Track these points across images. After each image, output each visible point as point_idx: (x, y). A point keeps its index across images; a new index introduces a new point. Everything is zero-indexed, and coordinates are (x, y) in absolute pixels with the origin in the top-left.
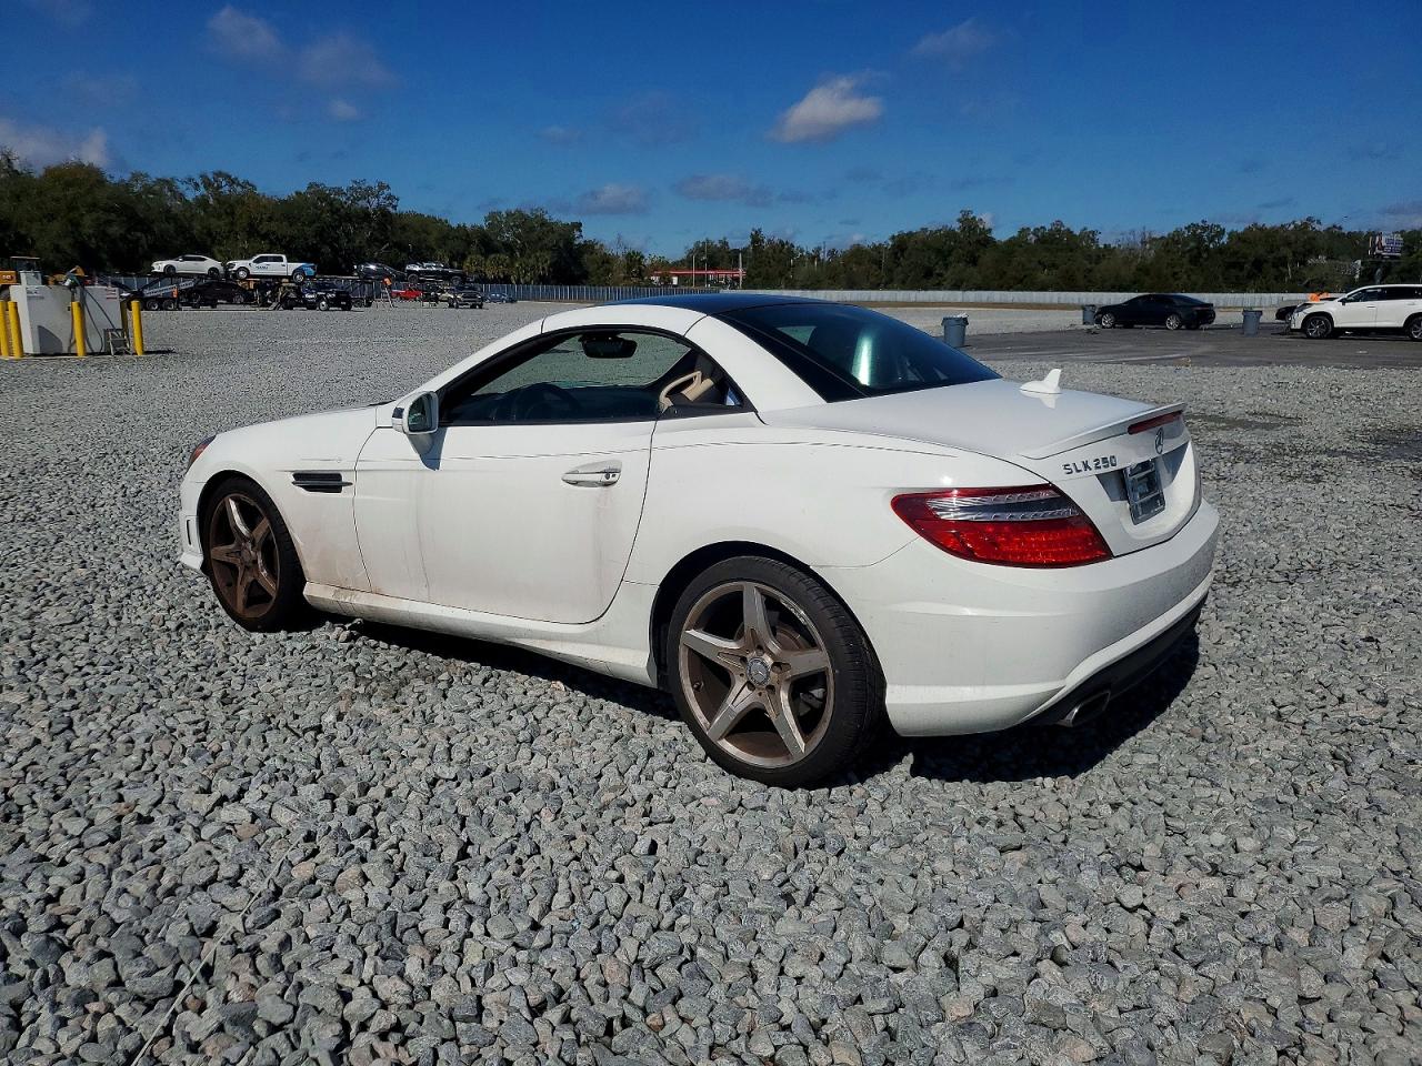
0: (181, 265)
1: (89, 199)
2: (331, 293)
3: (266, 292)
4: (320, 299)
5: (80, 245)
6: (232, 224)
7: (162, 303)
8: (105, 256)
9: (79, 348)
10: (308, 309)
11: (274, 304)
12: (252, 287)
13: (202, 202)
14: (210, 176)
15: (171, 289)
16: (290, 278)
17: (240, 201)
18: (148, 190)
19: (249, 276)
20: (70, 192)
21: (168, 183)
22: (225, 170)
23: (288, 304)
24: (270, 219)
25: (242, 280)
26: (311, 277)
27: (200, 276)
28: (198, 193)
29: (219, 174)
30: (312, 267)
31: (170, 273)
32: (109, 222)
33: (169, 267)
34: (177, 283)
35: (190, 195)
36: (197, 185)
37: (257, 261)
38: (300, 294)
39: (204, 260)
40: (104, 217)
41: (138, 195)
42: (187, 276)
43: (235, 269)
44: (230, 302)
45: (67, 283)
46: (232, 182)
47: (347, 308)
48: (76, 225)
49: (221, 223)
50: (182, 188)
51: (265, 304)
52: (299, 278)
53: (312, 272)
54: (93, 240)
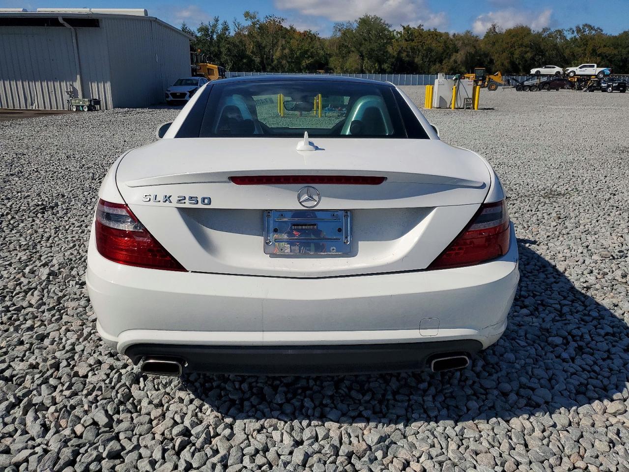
0: (543, 71)
1: (520, 42)
2: (616, 83)
3: (583, 83)
4: (609, 86)
5: (512, 63)
6: (585, 50)
7: (531, 88)
8: (521, 67)
9: (452, 106)
10: (602, 91)
11: (585, 89)
12: (576, 80)
13: (574, 40)
14: (581, 27)
15: (536, 81)
16: (596, 76)
17: (592, 38)
18: (550, 36)
19: (575, 75)
20: (514, 39)
21: (560, 32)
22: (589, 23)
23: (591, 89)
24: (605, 46)
25: (571, 77)
26: (608, 75)
27: (551, 76)
28: (573, 36)
29: (586, 25)
30: (609, 70)
31: (538, 74)
32: (526, 52)
33: (538, 72)
34: (540, 79)
35: (569, 36)
36: (573, 31)
37: (580, 68)
38: (599, 83)
39: (554, 67)
40: (524, 49)
41: (544, 39)
42: (544, 75)
43: (569, 72)
44: (563, 88)
45: (454, 79)
46: (591, 28)
47: (623, 91)
48: (512, 54)
49: (580, 49)
50: (566, 33)
51: (580, 89)
52: (601, 76)
53: (609, 72)
54: (518, 60)
